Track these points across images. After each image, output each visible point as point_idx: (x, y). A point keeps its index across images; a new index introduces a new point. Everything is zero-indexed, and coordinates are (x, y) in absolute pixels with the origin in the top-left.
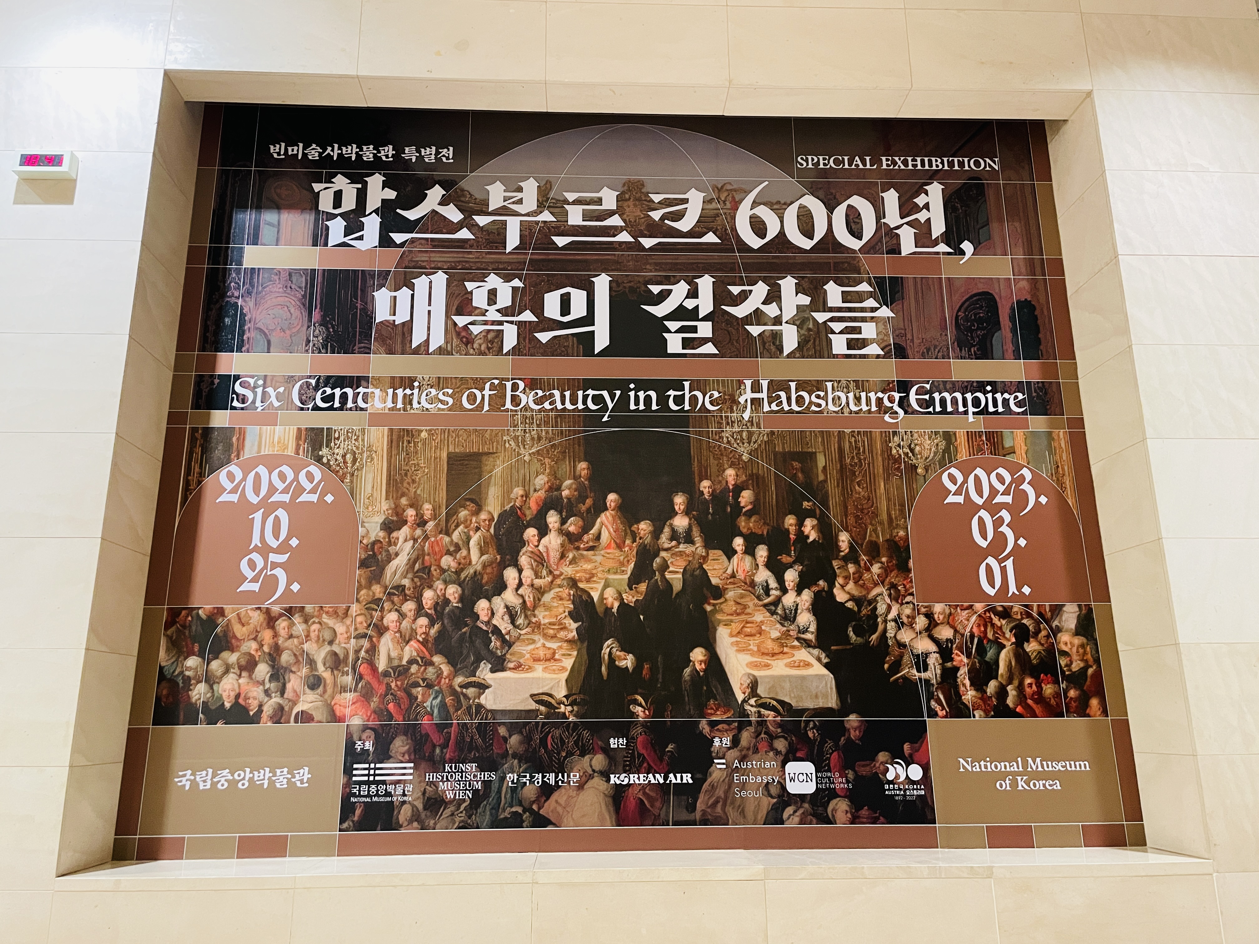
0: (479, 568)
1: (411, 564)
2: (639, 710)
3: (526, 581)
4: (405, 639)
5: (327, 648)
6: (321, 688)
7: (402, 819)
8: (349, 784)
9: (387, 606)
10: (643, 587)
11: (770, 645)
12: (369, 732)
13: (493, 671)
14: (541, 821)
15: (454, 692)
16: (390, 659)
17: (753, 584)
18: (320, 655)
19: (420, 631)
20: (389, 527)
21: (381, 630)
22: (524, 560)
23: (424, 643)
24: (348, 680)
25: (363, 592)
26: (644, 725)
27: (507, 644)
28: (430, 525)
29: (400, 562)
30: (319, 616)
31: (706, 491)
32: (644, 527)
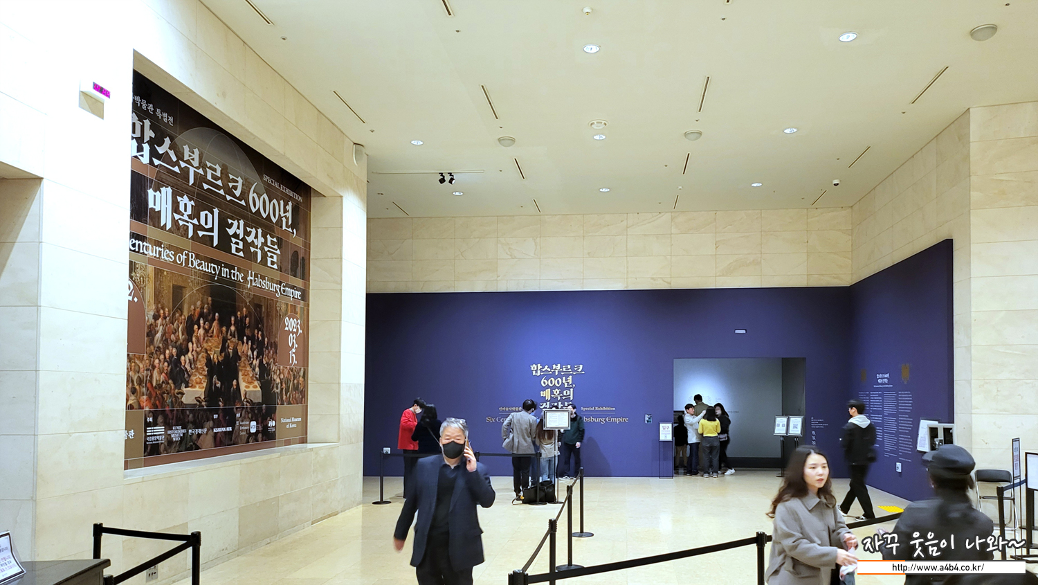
0: (182, 341)
1: (162, 336)
2: (221, 403)
3: (194, 349)
4: (161, 372)
5: (137, 375)
6: (135, 395)
7: (161, 451)
8: (146, 436)
9: (155, 356)
10: (223, 354)
11: (250, 379)
12: (151, 414)
13: (185, 387)
14: (198, 448)
15: (175, 397)
16: (157, 381)
17: (247, 356)
18: (135, 379)
19: (166, 368)
20: (156, 317)
21: (154, 367)
22: (194, 339)
23: (166, 374)
24: (144, 390)
25: (148, 348)
26: (222, 409)
27: (189, 376)
28: (168, 318)
29: (159, 335)
30: (134, 359)
31: (239, 316)
32: (224, 329)
